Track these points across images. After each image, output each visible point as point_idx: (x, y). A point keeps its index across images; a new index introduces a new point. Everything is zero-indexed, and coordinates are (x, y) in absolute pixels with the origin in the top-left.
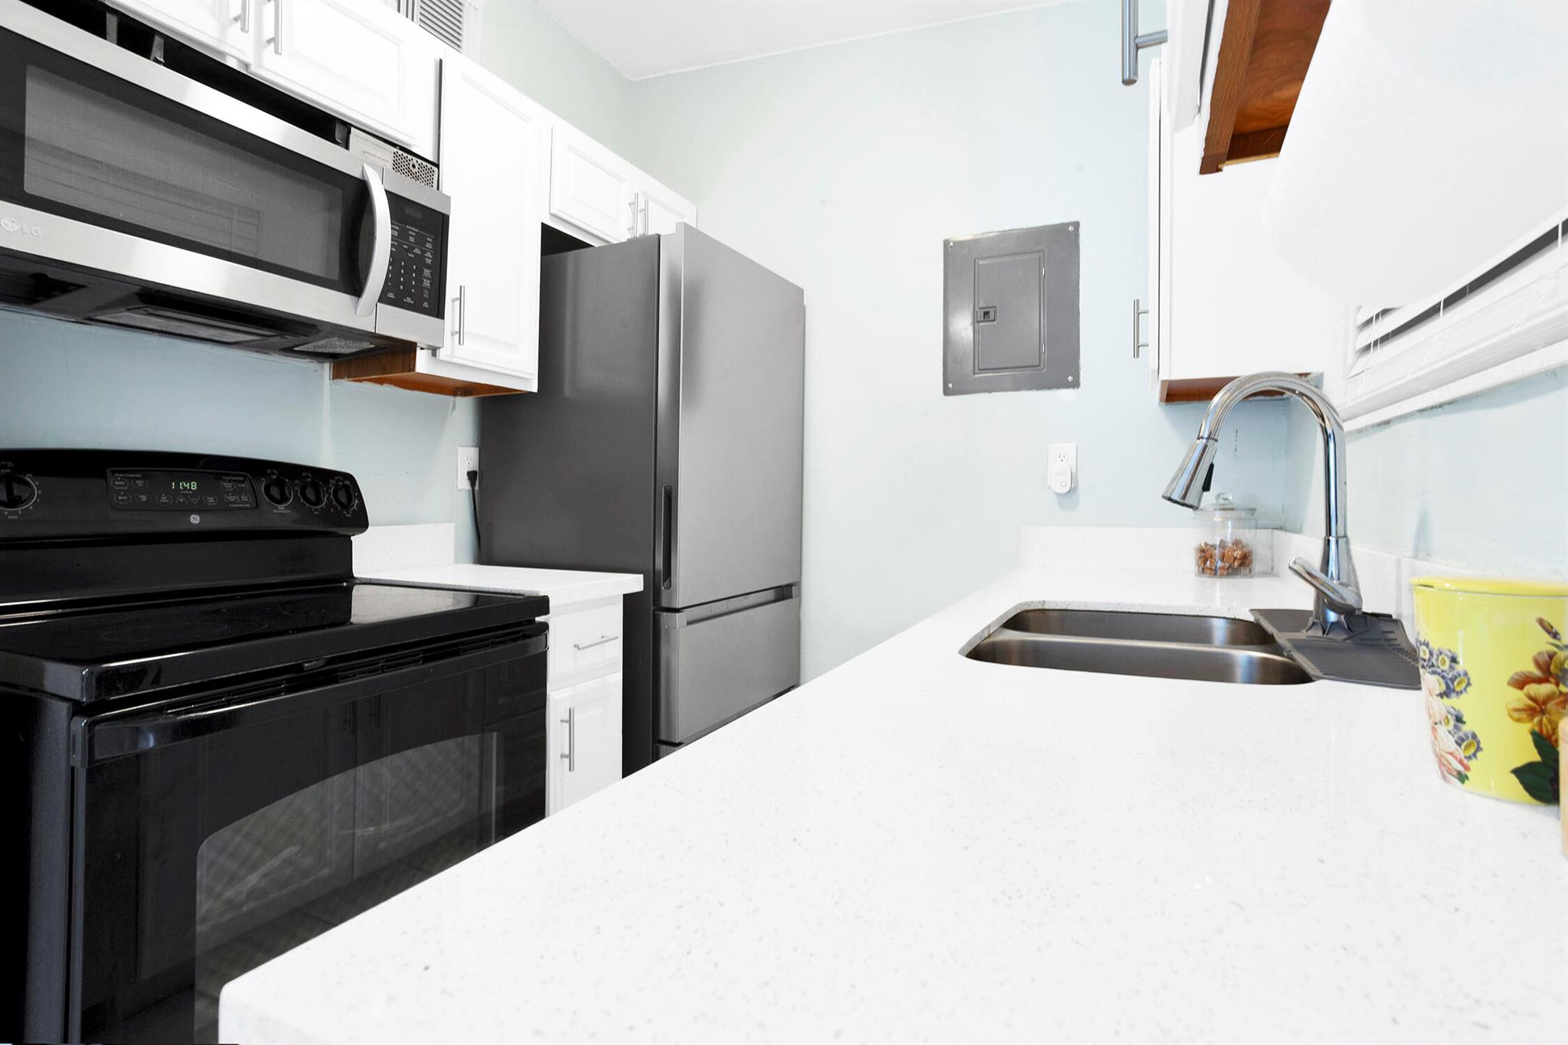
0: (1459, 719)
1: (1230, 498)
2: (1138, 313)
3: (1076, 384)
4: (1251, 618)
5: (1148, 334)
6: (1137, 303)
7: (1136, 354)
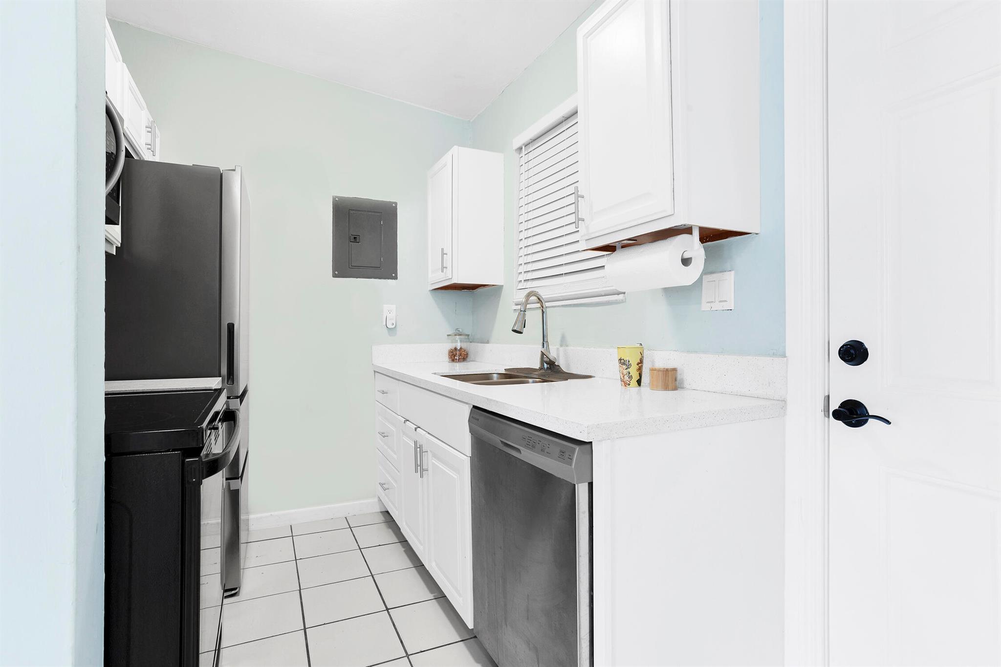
0: (629, 373)
1: (461, 330)
2: (443, 254)
3: (396, 278)
4: (504, 372)
5: (447, 263)
6: (442, 249)
7: (442, 272)
